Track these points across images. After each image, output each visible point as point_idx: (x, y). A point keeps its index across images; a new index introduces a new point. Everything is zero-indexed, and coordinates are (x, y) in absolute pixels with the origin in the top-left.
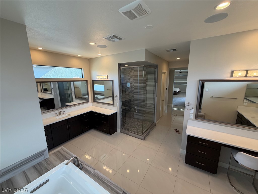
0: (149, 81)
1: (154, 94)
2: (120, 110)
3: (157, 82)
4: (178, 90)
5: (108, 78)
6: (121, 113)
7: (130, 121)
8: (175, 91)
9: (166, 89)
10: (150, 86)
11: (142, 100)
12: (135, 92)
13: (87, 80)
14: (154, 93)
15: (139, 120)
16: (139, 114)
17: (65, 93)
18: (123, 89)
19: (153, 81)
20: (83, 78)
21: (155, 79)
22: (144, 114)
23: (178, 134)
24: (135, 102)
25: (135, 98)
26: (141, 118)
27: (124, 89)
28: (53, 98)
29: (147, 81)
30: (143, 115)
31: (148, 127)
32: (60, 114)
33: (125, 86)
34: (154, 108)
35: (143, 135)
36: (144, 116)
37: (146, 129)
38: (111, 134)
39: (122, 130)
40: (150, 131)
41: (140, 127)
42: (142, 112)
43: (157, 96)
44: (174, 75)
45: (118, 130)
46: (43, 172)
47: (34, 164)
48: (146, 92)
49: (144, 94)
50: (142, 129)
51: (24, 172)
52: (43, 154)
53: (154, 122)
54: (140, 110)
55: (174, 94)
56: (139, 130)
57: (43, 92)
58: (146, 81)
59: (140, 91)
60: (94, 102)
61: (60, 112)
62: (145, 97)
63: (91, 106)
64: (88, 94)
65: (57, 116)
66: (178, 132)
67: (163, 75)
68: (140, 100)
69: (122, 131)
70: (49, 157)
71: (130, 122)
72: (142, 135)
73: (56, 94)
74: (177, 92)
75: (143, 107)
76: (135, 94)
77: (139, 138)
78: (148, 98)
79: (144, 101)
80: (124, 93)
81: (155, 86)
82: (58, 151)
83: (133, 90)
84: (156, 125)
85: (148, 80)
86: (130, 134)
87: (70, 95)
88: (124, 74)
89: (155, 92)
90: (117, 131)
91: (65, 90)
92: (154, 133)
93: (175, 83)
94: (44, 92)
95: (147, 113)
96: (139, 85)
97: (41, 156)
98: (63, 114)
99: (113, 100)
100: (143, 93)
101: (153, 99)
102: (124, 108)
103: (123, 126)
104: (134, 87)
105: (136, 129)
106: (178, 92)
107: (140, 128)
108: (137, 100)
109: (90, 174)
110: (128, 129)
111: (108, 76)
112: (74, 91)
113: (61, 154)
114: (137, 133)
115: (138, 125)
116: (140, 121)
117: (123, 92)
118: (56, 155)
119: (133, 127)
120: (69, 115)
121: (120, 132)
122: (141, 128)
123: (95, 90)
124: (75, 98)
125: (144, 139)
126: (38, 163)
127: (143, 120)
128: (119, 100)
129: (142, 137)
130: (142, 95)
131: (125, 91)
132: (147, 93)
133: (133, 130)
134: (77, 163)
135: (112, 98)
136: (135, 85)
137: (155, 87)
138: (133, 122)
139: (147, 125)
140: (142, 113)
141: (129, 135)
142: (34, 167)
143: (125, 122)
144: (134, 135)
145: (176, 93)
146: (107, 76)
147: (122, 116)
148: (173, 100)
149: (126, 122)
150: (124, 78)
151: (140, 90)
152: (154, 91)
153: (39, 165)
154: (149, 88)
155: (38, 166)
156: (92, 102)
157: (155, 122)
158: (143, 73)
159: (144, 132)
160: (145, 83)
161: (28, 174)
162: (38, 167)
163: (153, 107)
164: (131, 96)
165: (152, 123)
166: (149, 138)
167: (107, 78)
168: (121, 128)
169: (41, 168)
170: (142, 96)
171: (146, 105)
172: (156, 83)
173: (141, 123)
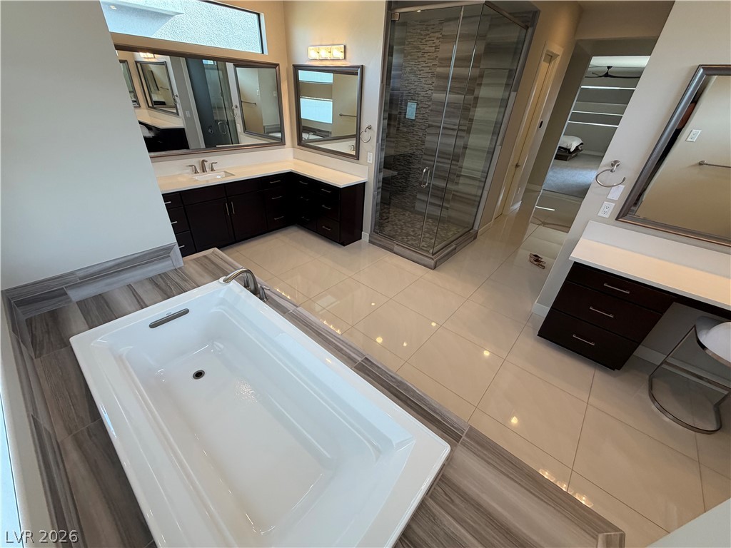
0: (488, 85)
1: (493, 133)
2: (376, 176)
3: (516, 90)
4: (573, 143)
5: (345, 58)
6: (378, 188)
7: (401, 217)
8: (564, 146)
9: (538, 125)
10: (489, 101)
11: (449, 155)
12: (430, 126)
13: (278, 65)
14: (496, 133)
15: (428, 218)
16: (430, 200)
17: (215, 118)
18: (394, 112)
19: (504, 81)
20: (263, 53)
21: (511, 74)
22: (448, 201)
23: (538, 269)
24: (425, 161)
25: (427, 145)
26: (437, 212)
27: (396, 113)
28: (183, 129)
29: (480, 85)
30: (444, 204)
31: (452, 239)
32: (204, 170)
33: (402, 101)
34: (482, 184)
35: (433, 255)
36: (447, 208)
37: (444, 243)
38: (344, 244)
39: (375, 236)
40: (455, 249)
41: (427, 235)
42: (442, 195)
43: (501, 145)
44: (579, 86)
45: (366, 235)
46: (172, 291)
47: (151, 275)
48: (466, 128)
49: (460, 133)
50: (433, 241)
51: (129, 286)
52: (169, 256)
53: (472, 228)
54: (436, 187)
55: (558, 157)
56: (423, 244)
57: (153, 108)
58: (478, 82)
59: (446, 120)
60: (298, 145)
61: (203, 161)
62: (461, 143)
63: (291, 157)
64: (281, 130)
65: (195, 173)
66: (540, 261)
67: (544, 65)
68: (443, 155)
69: (376, 239)
70: (183, 265)
71: (399, 220)
72: (431, 256)
73: (188, 113)
74: (569, 150)
75: (447, 180)
76: (428, 130)
77: (420, 261)
78: (470, 149)
79: (456, 157)
80: (395, 126)
81: (504, 103)
82: (205, 256)
83: (426, 115)
84: (475, 238)
85: (485, 81)
86: (396, 248)
87: (230, 124)
88: (402, 51)
89: (499, 126)
90: (361, 238)
91: (215, 108)
92: (467, 257)
93: (575, 117)
94: (155, 108)
95: (458, 198)
96: (448, 97)
97: (163, 258)
98: (212, 170)
99: (357, 148)
100: (459, 130)
101: (488, 152)
102: (390, 173)
103: (379, 226)
104: (429, 106)
105: (415, 240)
106: (572, 150)
107: (428, 238)
108: (431, 153)
109: (285, 313)
110: (392, 238)
111: (348, 47)
112: (238, 106)
113: (212, 262)
114: (417, 248)
115: (424, 230)
116: (430, 220)
117: (392, 123)
118: (201, 264)
119: (408, 235)
120: (227, 174)
121: (370, 242)
122: (432, 239)
123: (303, 116)
124: (245, 129)
125: (434, 268)
126: (159, 275)
127: (440, 220)
128: (377, 141)
129: (430, 260)
130: (454, 135)
131: (399, 118)
132: (469, 131)
133: (408, 241)
134: (252, 287)
135: (353, 142)
136: (437, 96)
137: (503, 110)
138: (409, 222)
139: (450, 234)
140: (443, 199)
141: (394, 253)
142: (152, 280)
143: (388, 218)
144: (408, 253)
145: (564, 155)
146: (345, 47)
147: (380, 196)
148: (550, 173)
149: (390, 220)
150: (401, 67)
151: (449, 117)
152: (496, 123)
153: (161, 277)
154: (480, 113)
155: (160, 279)
156: (293, 147)
157: (476, 228)
158: (473, 49)
159: (436, 249)
160: (471, 91)
161: (140, 291)
162: (160, 282)
163: (480, 181)
164: (416, 137)
165: (467, 230)
166: (449, 266)
167: (341, 56)
168: (374, 231)
169: (167, 284)
170: (452, 141)
171: (457, 173)
172: (513, 94)
173: (433, 227)
